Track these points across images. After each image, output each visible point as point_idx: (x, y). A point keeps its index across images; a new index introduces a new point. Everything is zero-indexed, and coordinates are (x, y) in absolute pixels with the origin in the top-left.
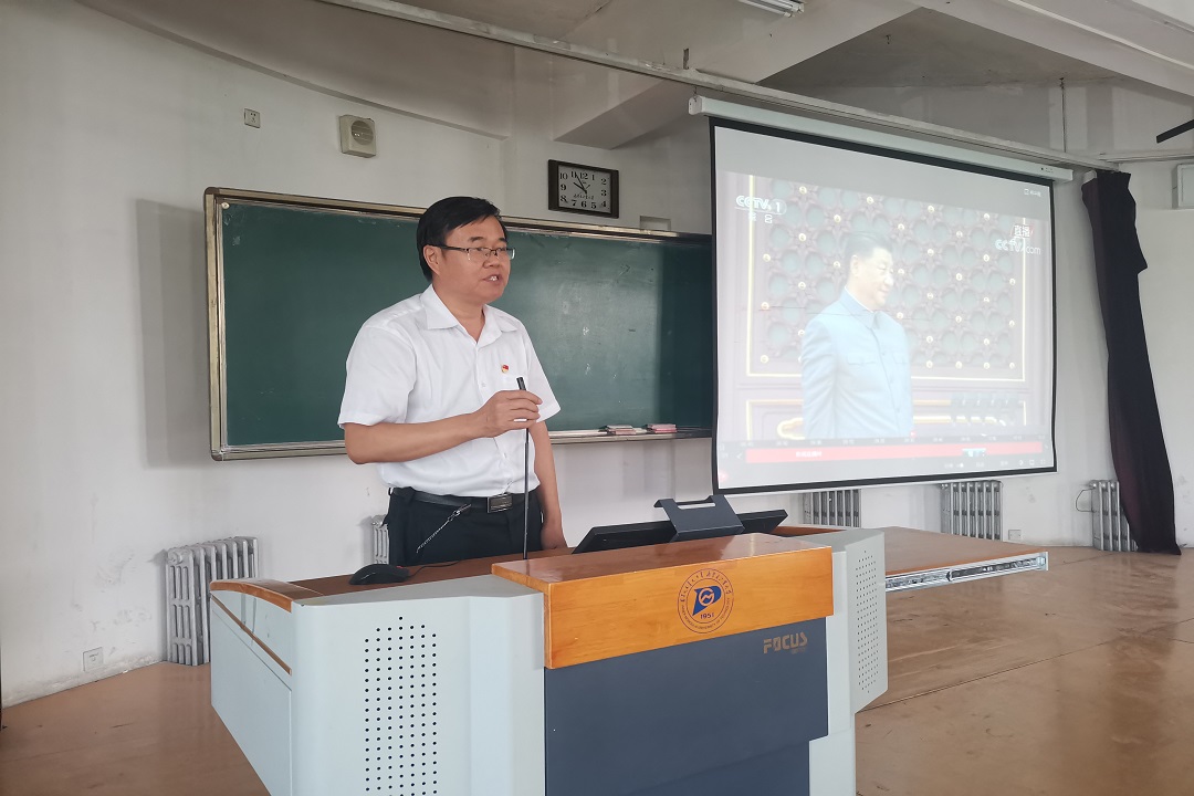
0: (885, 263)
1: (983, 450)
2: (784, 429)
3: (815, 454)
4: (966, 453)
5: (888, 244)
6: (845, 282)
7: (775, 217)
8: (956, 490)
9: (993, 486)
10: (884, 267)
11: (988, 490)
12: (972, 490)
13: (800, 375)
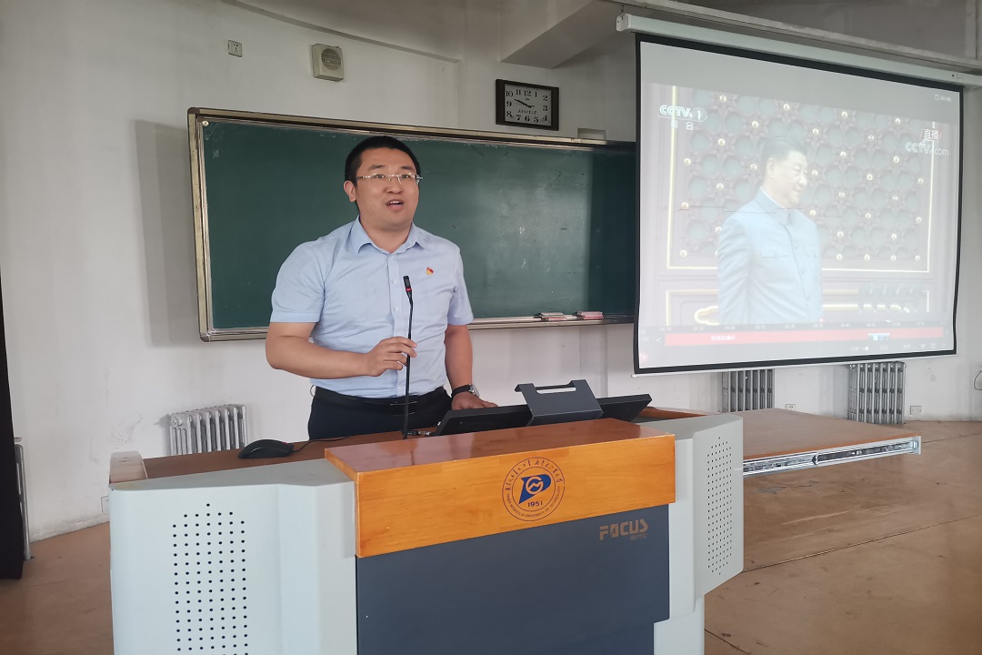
0: (800, 165)
1: (888, 334)
2: (700, 316)
3: (729, 338)
4: (872, 338)
5: (803, 149)
6: (760, 183)
7: (696, 124)
8: (862, 370)
9: (897, 366)
10: (797, 168)
11: (892, 370)
12: (877, 370)
13: (716, 268)
